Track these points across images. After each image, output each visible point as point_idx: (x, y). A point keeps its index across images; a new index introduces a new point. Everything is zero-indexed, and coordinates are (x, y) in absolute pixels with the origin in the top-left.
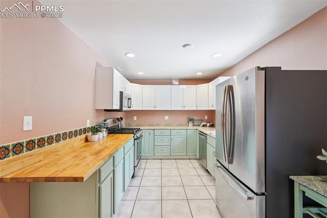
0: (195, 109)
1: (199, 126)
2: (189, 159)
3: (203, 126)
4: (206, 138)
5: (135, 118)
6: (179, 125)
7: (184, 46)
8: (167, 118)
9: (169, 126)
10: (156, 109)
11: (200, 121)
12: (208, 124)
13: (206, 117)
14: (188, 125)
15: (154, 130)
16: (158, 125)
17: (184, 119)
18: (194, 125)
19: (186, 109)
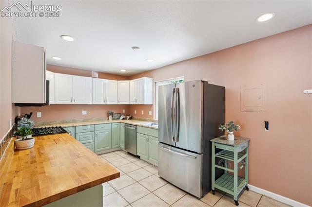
0: (116, 104)
1: (118, 119)
2: (113, 152)
3: (123, 119)
4: (136, 129)
5: (39, 115)
6: (98, 120)
7: (134, 48)
8: (84, 112)
9: (88, 121)
10: (74, 103)
11: (119, 115)
12: (128, 117)
13: (124, 111)
14: (108, 119)
15: (75, 127)
16: (74, 121)
17: (103, 113)
18: (113, 119)
19: (109, 103)
